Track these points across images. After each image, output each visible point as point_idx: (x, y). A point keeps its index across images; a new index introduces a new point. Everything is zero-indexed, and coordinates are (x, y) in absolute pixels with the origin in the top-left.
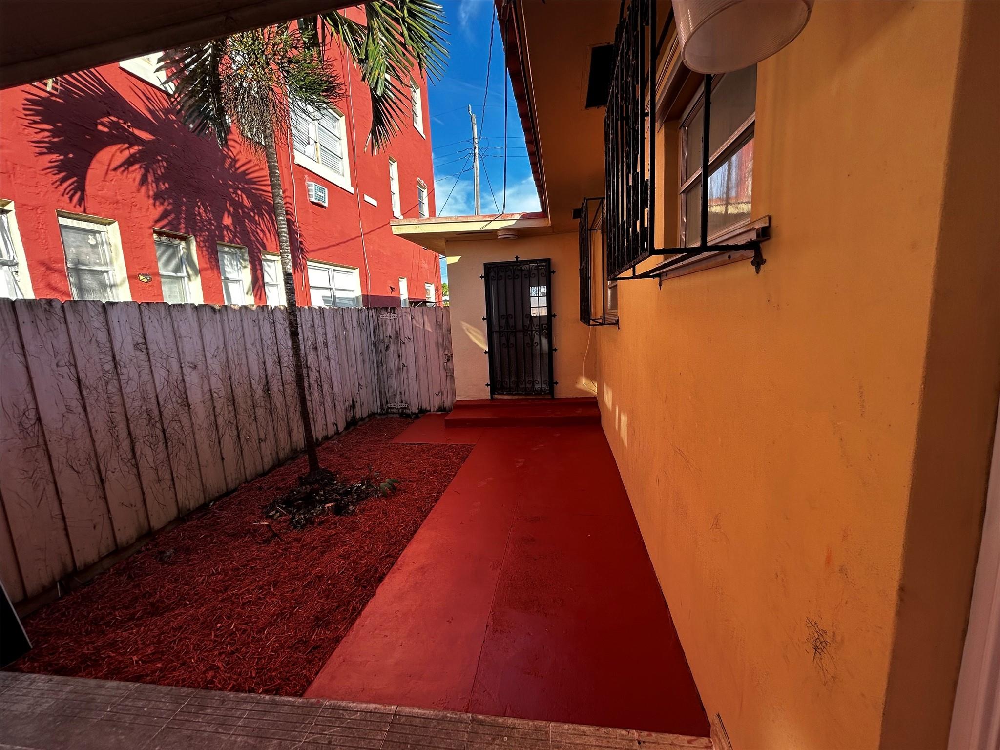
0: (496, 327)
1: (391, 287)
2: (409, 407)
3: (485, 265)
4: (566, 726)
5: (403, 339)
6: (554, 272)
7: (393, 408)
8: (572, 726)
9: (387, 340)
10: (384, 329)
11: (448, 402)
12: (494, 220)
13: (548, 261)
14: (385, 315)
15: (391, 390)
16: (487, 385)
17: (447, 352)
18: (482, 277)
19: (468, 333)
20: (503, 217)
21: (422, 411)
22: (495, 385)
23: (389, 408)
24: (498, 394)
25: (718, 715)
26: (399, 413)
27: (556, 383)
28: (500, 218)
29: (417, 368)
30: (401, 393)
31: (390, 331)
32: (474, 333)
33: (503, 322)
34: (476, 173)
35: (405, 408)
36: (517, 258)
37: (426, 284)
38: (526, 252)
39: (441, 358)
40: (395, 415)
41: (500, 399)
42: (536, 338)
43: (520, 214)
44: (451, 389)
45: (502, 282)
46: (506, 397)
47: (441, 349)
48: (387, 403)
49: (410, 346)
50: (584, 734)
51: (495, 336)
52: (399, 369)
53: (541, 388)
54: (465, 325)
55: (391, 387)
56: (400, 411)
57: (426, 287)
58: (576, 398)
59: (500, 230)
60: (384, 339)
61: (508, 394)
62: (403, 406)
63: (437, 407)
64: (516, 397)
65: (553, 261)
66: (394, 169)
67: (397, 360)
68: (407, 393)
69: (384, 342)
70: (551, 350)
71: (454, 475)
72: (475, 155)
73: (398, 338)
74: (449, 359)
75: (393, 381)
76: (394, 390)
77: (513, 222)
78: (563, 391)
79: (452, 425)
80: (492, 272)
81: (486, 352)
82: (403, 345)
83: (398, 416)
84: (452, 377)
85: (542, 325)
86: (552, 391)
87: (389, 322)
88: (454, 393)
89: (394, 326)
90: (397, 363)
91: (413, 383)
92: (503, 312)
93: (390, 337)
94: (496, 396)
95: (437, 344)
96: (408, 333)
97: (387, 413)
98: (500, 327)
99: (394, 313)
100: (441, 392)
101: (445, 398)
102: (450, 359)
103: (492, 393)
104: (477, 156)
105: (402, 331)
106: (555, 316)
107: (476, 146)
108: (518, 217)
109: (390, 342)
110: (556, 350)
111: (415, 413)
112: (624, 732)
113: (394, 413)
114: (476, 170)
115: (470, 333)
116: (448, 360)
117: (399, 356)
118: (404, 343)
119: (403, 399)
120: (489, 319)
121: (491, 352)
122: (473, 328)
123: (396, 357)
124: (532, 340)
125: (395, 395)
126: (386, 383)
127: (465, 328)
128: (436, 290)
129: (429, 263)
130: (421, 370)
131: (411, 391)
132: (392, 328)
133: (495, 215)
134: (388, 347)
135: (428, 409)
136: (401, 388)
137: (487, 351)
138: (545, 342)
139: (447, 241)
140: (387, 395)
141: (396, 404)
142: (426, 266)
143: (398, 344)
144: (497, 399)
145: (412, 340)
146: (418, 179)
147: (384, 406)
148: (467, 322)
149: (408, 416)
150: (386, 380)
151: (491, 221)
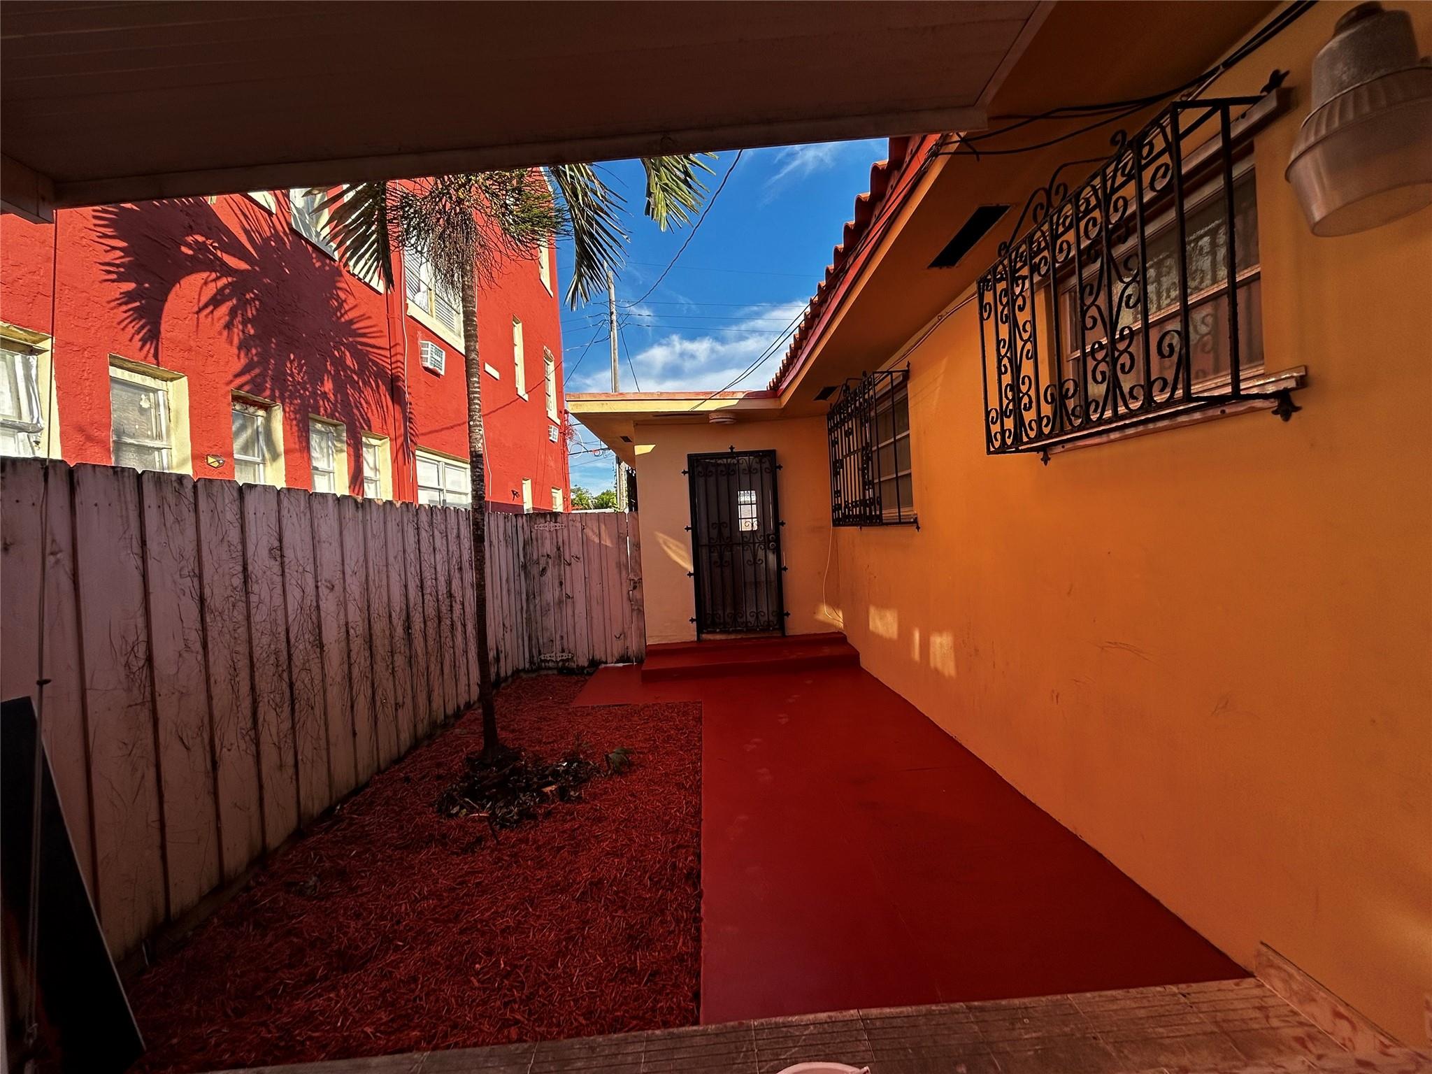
0: (704, 541)
1: (513, 491)
2: (575, 659)
3: (689, 456)
4: (1088, 995)
5: (567, 558)
6: (780, 467)
7: (548, 661)
8: (1096, 994)
9: (543, 561)
10: (540, 545)
11: (634, 646)
12: (710, 399)
13: (771, 454)
14: (541, 525)
15: (547, 635)
16: (692, 620)
17: (632, 576)
18: (684, 473)
19: (666, 548)
20: (722, 395)
21: (594, 663)
22: (703, 620)
23: (542, 661)
24: (708, 633)
25: (1262, 943)
26: (557, 668)
27: (788, 614)
28: (718, 397)
29: (588, 600)
30: (562, 637)
31: (548, 548)
32: (674, 548)
33: (714, 533)
34: (614, 345)
35: (568, 660)
36: (732, 448)
37: (553, 490)
38: (746, 441)
39: (624, 584)
40: (550, 672)
41: (710, 640)
42: (761, 554)
43: (743, 392)
44: (638, 628)
45: (712, 480)
46: (718, 637)
47: (624, 573)
48: (540, 654)
49: (578, 568)
50: (1115, 999)
51: (704, 553)
52: (560, 602)
53: (769, 622)
54: (661, 537)
55: (547, 629)
56: (560, 664)
57: (554, 494)
58: (815, 634)
59: (716, 411)
60: (538, 559)
61: (722, 632)
62: (564, 658)
63: (616, 655)
64: (733, 637)
65: (779, 453)
66: (518, 331)
67: (558, 589)
68: (572, 638)
69: (538, 563)
70: (781, 569)
72: (612, 322)
73: (560, 557)
74: (637, 585)
75: (550, 622)
76: (552, 634)
77: (735, 402)
78: (797, 626)
79: (650, 678)
80: (698, 467)
81: (690, 574)
82: (567, 567)
83: (555, 672)
84: (641, 612)
85: (769, 535)
86: (782, 626)
87: (547, 534)
88: (642, 634)
89: (555, 541)
90: (557, 594)
91: (581, 623)
92: (714, 519)
93: (548, 555)
94: (704, 636)
95: (619, 565)
96: (576, 549)
97: (540, 668)
98: (710, 539)
99: (556, 522)
100: (623, 633)
101: (628, 643)
102: (638, 585)
103: (700, 631)
104: (615, 324)
105: (567, 547)
106: (783, 524)
107: (614, 310)
108: (741, 396)
109: (547, 563)
110: (785, 569)
111: (583, 668)
112: (1159, 989)
113: (550, 668)
114: (614, 341)
115: (668, 547)
116: (635, 588)
117: (561, 584)
118: (570, 564)
119: (565, 647)
120: (694, 529)
121: (697, 574)
122: (671, 540)
123: (557, 583)
124: (755, 556)
125: (552, 641)
126: (539, 625)
127: (661, 541)
128: (564, 498)
129: (556, 461)
130: (594, 603)
131: (577, 634)
132: (552, 543)
133: (711, 393)
134: (544, 570)
135: (604, 660)
136: (562, 631)
137: (692, 571)
138: (772, 558)
139: (636, 424)
140: (541, 641)
141: (554, 653)
142: (552, 464)
143: (560, 565)
144: (705, 641)
145: (582, 559)
146: (545, 347)
147: (535, 659)
148: (664, 533)
149: (571, 672)
150: (539, 619)
151: (706, 400)
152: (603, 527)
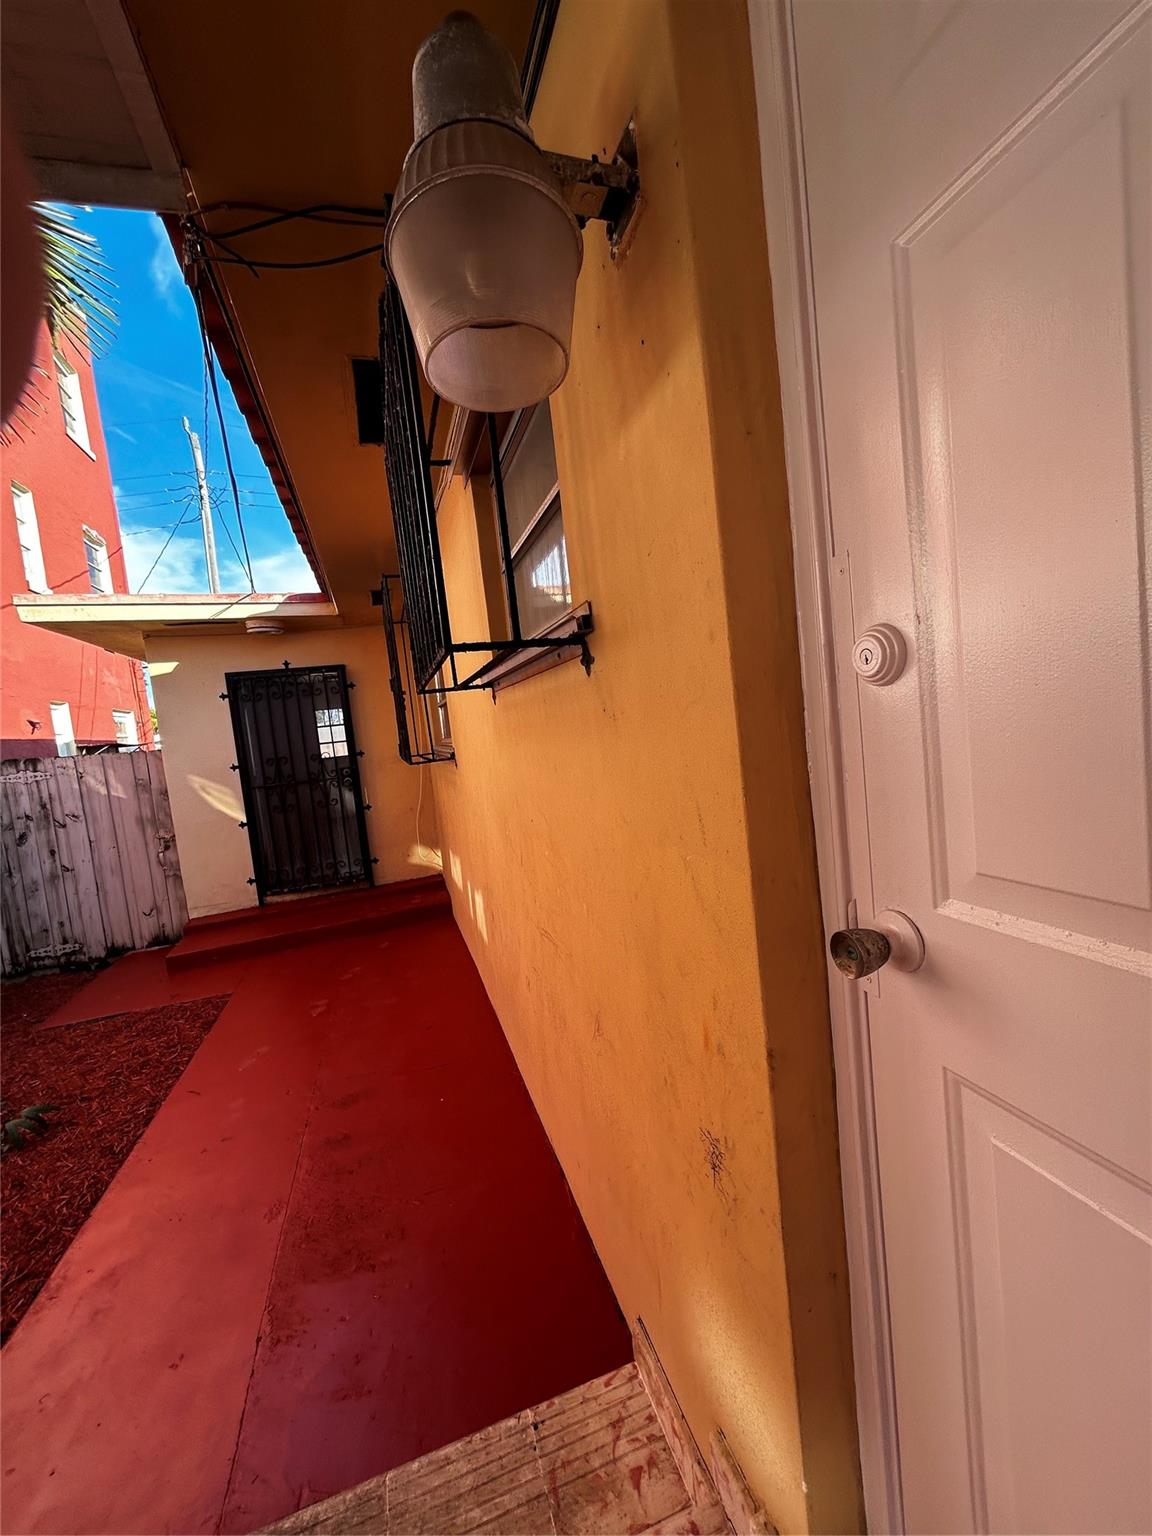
0: (259, 781)
1: (31, 723)
2: (85, 949)
3: (226, 674)
4: (415, 1465)
5: (59, 817)
6: (352, 686)
7: (43, 959)
8: (424, 1459)
9: (19, 826)
10: (12, 803)
11: (172, 922)
12: (237, 603)
13: (341, 669)
14: (11, 776)
15: (36, 925)
16: (251, 881)
17: (162, 833)
18: (223, 697)
19: (204, 795)
20: (253, 597)
21: (115, 952)
22: (265, 879)
23: (31, 958)
24: (273, 894)
25: (639, 1319)
26: (59, 965)
27: (376, 861)
28: (247, 600)
29: (97, 870)
30: (62, 924)
31: (26, 805)
32: (216, 794)
33: (271, 771)
34: (208, 527)
35: (74, 953)
36: (286, 664)
37: (114, 714)
38: (300, 655)
39: (151, 847)
40: (49, 972)
41: (278, 903)
42: (334, 792)
43: (283, 595)
44: (178, 899)
45: (262, 705)
46: (288, 898)
47: (149, 831)
48: (28, 950)
49: (78, 832)
50: (448, 1461)
51: (258, 796)
52: (54, 877)
53: (350, 873)
54: (196, 781)
55: (36, 916)
56: (63, 960)
57: (116, 719)
58: (412, 880)
59: (250, 618)
60: (12, 823)
61: (291, 892)
62: (67, 951)
63: (147, 937)
64: (308, 895)
65: (348, 668)
66: (25, 506)
67: (48, 862)
68: (76, 924)
69: (13, 828)
70: (361, 808)
71: (188, 1062)
72: (202, 498)
73: (46, 817)
74: (169, 844)
75: (41, 904)
76: (44, 922)
77: (273, 607)
78: (388, 872)
79: (180, 968)
80: (241, 689)
81: (242, 825)
82: (61, 830)
83: (57, 971)
84: (178, 877)
85: (342, 770)
86: (369, 874)
87: (23, 788)
88: (183, 906)
89: (36, 796)
90: (47, 867)
91: (90, 901)
92: (269, 752)
93: (27, 817)
94: (270, 899)
95: (140, 821)
96: (72, 804)
97: (29, 969)
98: (266, 779)
99: (35, 771)
100: (155, 908)
101: (165, 919)
102: (171, 844)
103: (261, 894)
104: (206, 500)
105: (57, 804)
106: (361, 754)
107: (203, 483)
108: (281, 599)
109: (27, 827)
110: (369, 807)
111: (98, 959)
112: (512, 1422)
113: (46, 967)
114: (207, 522)
115: (209, 794)
116: (167, 848)
117: (52, 853)
118: (64, 826)
119: (68, 934)
120: (243, 766)
121: (252, 823)
122: (212, 784)
123: (45, 853)
124: (327, 795)
125: (46, 931)
126: (23, 911)
127: (196, 786)
128: (138, 723)
129: (119, 676)
130: (107, 874)
131: (86, 916)
132: (31, 798)
133: (238, 595)
134: (23, 838)
135: (129, 945)
136: (61, 914)
137: (245, 821)
138: (349, 796)
139: (147, 636)
140: (28, 933)
141: (50, 948)
142: (113, 680)
143: (48, 829)
144: (271, 905)
145: (82, 818)
146: (85, 527)
147: (21, 958)
148: (199, 775)
149: (83, 967)
150: (22, 904)
151: (232, 604)
152: (110, 772)
